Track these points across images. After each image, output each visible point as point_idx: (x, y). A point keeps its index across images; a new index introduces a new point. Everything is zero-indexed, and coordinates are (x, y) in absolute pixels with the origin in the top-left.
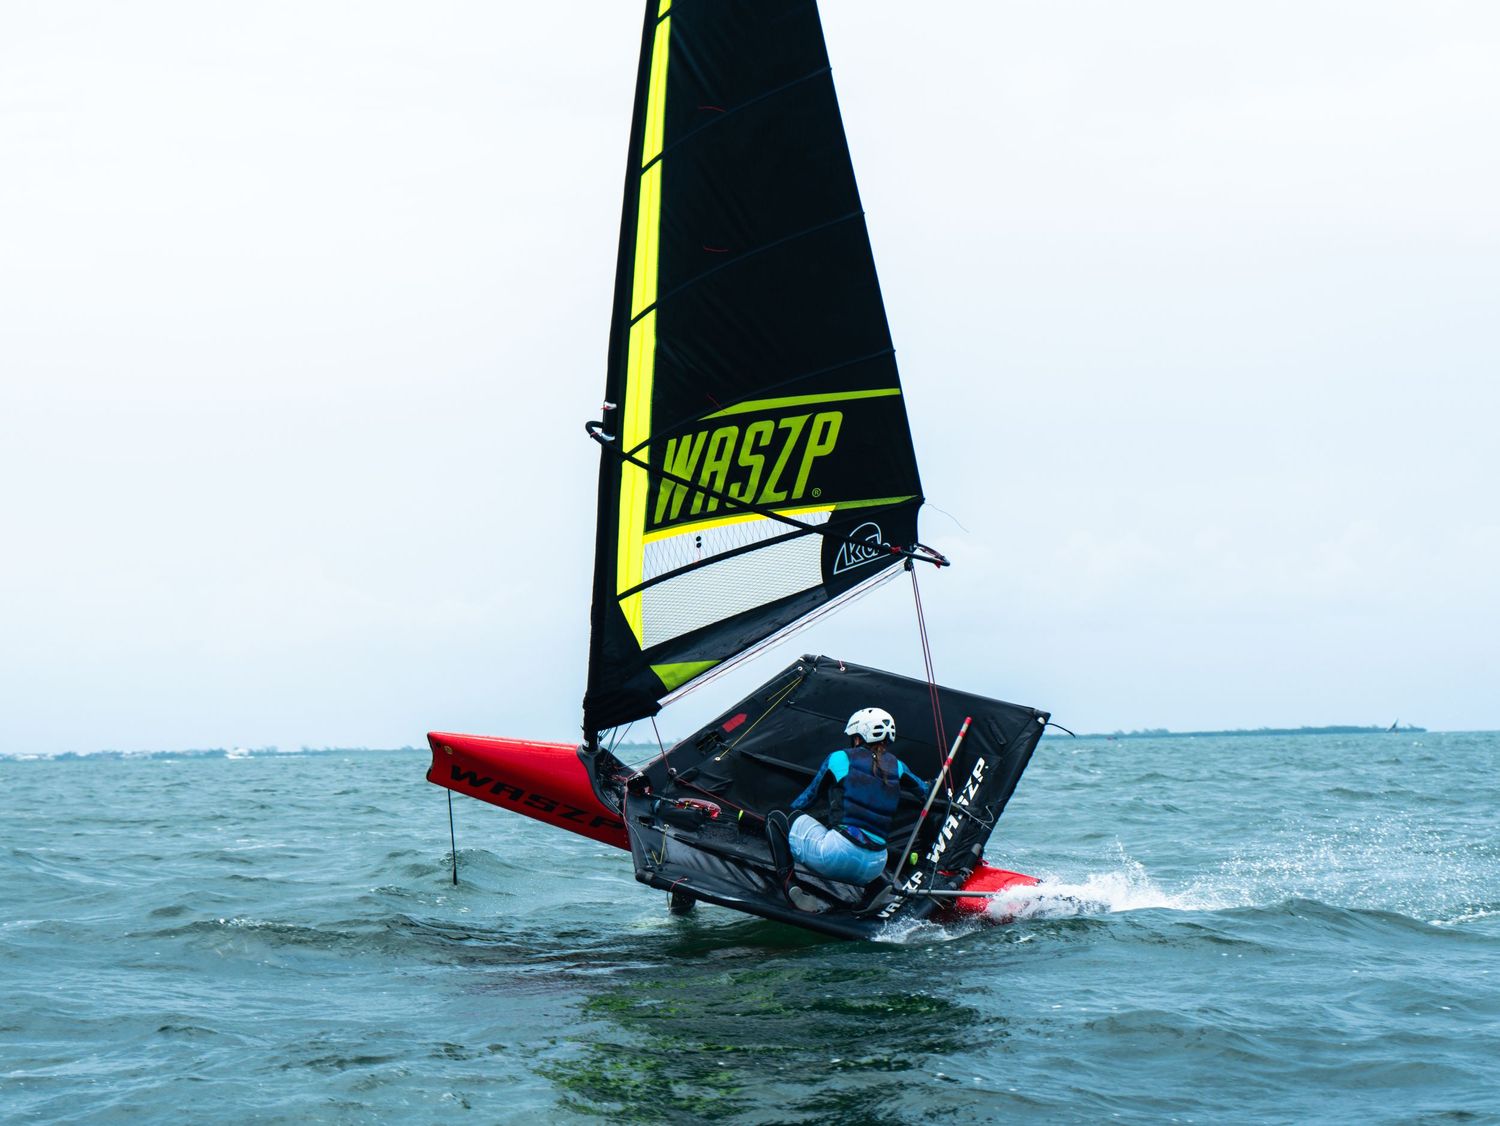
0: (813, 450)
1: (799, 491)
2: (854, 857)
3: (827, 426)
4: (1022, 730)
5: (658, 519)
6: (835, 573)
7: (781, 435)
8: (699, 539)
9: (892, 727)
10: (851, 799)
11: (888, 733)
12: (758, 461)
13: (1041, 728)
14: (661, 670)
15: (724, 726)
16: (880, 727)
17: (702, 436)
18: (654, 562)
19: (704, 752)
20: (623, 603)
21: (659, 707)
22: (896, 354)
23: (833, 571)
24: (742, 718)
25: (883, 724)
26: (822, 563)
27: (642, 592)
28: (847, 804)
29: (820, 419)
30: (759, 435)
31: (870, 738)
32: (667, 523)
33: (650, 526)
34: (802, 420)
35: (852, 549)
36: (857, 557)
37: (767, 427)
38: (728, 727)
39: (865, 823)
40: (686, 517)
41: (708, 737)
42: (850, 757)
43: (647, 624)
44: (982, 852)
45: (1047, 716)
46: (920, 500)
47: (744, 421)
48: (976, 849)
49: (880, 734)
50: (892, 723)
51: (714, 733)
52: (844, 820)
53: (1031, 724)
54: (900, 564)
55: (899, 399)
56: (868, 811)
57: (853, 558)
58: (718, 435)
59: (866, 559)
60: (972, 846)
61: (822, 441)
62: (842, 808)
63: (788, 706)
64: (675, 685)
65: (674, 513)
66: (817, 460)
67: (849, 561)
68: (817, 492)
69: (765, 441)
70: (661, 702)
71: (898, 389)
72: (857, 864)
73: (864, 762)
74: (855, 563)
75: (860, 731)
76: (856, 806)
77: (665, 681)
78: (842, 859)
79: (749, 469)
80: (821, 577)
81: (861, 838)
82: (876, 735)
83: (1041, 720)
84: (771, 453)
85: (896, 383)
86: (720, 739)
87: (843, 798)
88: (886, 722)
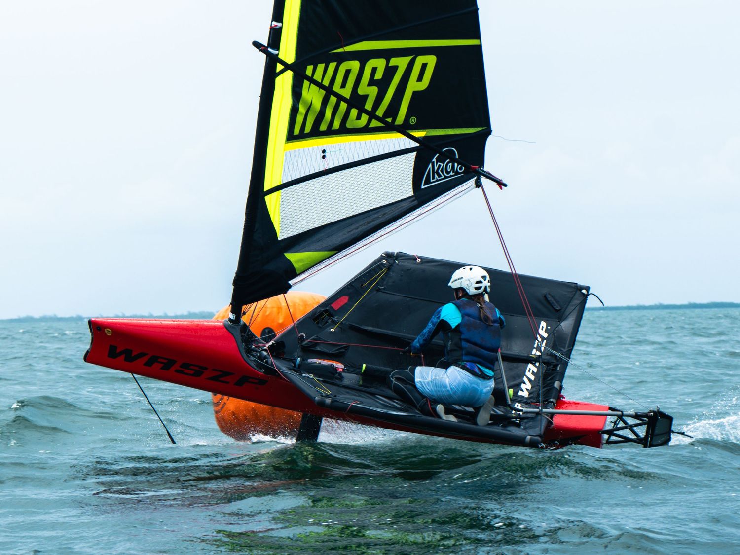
0: (413, 86)
1: (400, 119)
2: (473, 385)
3: (424, 66)
4: (572, 299)
5: (297, 131)
6: (423, 187)
7: (390, 71)
8: (324, 151)
9: (489, 282)
10: (468, 341)
11: (486, 287)
12: (373, 91)
13: (585, 296)
14: (293, 257)
15: (332, 305)
16: (480, 282)
17: (332, 66)
18: (291, 167)
19: (320, 325)
20: (268, 199)
21: (290, 286)
22: (479, 12)
23: (421, 187)
24: (345, 300)
25: (482, 280)
26: (413, 178)
27: (281, 191)
28: (464, 344)
29: (420, 60)
30: (374, 70)
31: (472, 291)
32: (302, 136)
33: (291, 137)
34: (406, 60)
35: (436, 168)
36: (439, 176)
37: (380, 64)
38: (336, 306)
39: (480, 360)
40: (316, 133)
41: (321, 314)
42: (459, 307)
43: (283, 219)
44: (561, 387)
45: (588, 288)
46: (488, 132)
47: (363, 57)
48: (557, 384)
49: (480, 288)
50: (488, 278)
51: (326, 311)
52: (464, 358)
53: (577, 296)
54: (472, 182)
55: (479, 49)
56: (481, 350)
57: (436, 176)
58: (344, 67)
59: (446, 177)
60: (554, 383)
61: (420, 79)
62: (461, 348)
63: (379, 290)
64: (303, 269)
65: (308, 129)
66: (415, 94)
67: (433, 178)
68: (413, 120)
69: (379, 76)
70: (291, 282)
71: (479, 41)
72: (475, 390)
73: (472, 310)
74: (437, 180)
75: (464, 285)
76: (472, 346)
77: (296, 266)
78: (465, 389)
79: (365, 97)
80: (412, 190)
81: (476, 370)
82: (477, 288)
83: (584, 291)
84: (382, 85)
85: (477, 36)
86: (330, 315)
87: (461, 339)
88: (484, 277)
